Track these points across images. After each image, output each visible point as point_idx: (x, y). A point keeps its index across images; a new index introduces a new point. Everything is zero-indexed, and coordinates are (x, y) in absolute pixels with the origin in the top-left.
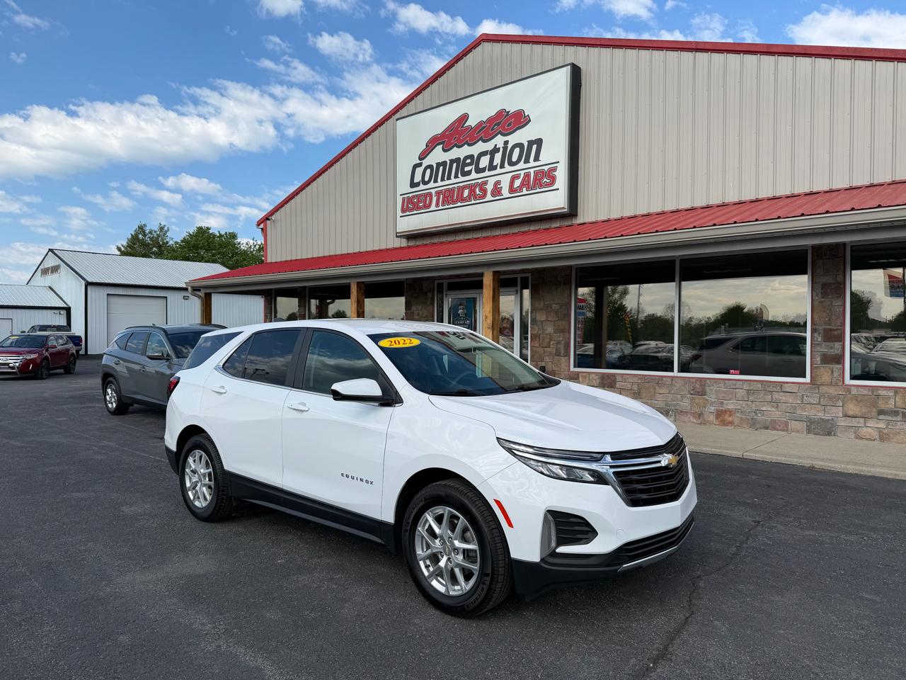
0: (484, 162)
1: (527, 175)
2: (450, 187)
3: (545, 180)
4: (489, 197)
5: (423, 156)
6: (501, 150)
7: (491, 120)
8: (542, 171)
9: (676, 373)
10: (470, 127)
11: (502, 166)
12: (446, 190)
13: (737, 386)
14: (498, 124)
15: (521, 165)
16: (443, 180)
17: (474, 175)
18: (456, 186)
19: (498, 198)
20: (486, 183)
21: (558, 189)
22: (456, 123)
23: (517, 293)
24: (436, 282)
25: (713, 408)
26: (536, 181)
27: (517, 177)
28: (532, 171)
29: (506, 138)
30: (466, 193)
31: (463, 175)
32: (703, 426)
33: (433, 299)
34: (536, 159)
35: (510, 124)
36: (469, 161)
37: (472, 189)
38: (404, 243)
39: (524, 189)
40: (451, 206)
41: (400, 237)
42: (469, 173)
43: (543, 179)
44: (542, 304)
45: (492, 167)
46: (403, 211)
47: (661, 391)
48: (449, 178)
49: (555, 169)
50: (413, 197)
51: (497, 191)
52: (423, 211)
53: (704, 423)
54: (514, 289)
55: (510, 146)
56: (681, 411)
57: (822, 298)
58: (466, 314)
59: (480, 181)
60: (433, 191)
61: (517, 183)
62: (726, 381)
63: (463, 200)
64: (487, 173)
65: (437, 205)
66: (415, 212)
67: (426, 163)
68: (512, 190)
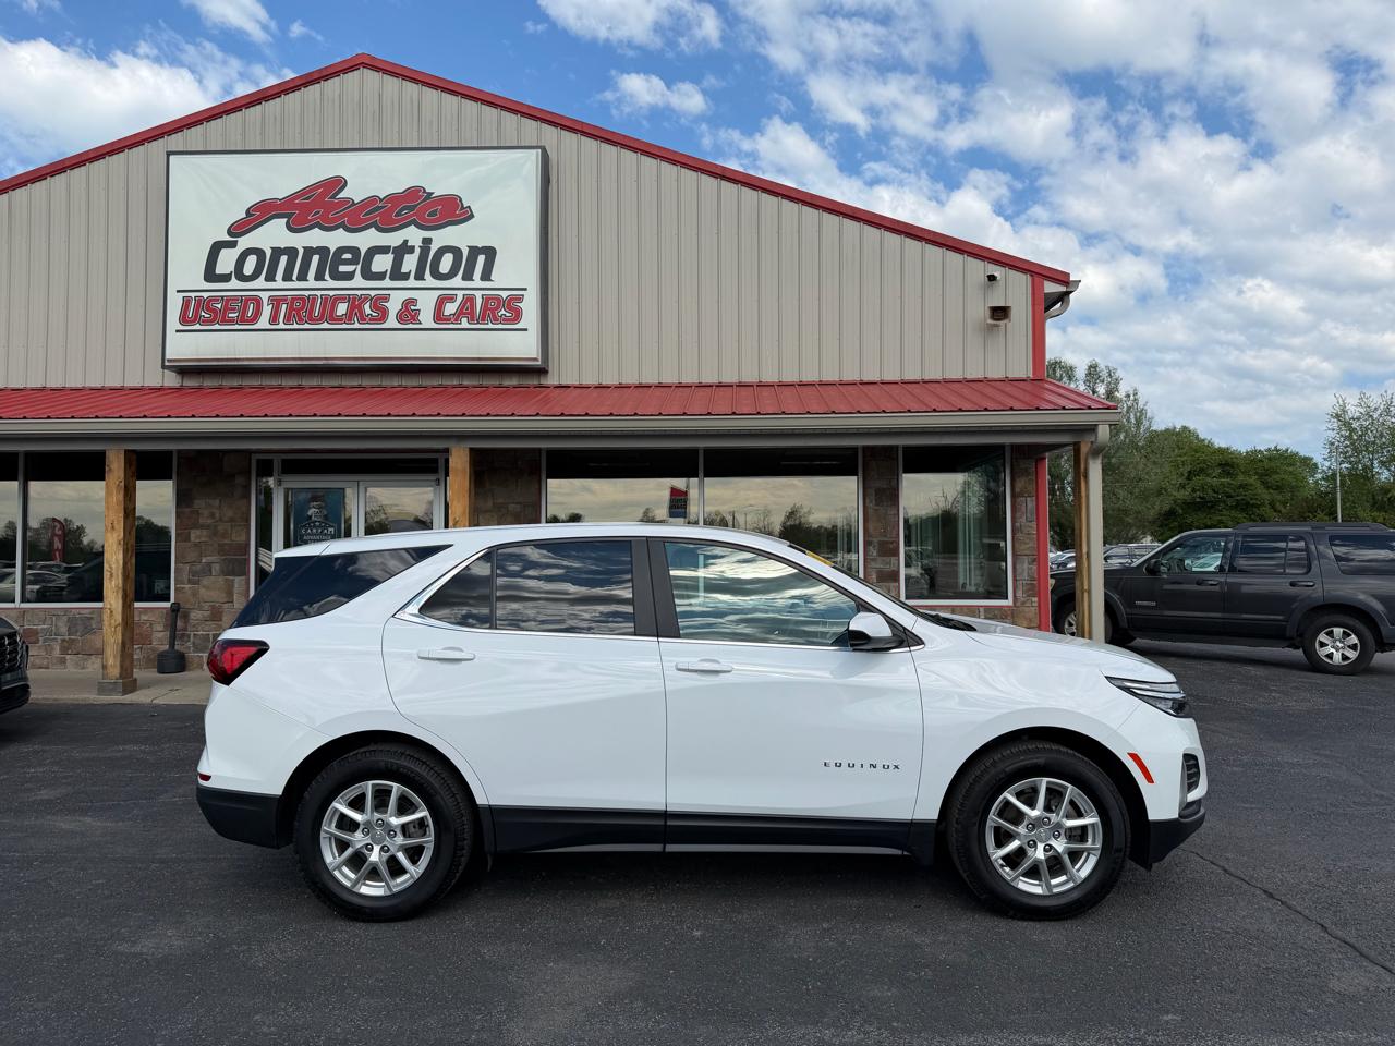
0: (382, 263)
1: (470, 300)
2: (307, 293)
3: (503, 312)
4: (392, 322)
5: (238, 229)
6: (418, 250)
7: (393, 199)
8: (498, 299)
10: (349, 202)
11: (420, 276)
12: (294, 298)
14: (411, 208)
15: (457, 281)
16: (287, 277)
17: (358, 281)
18: (319, 293)
19: (411, 326)
20: (386, 298)
21: (526, 330)
22: (319, 187)
23: (439, 484)
24: (255, 458)
26: (485, 311)
27: (452, 299)
28: (478, 294)
29: (427, 234)
30: (342, 309)
31: (334, 277)
33: (247, 488)
34: (486, 276)
35: (434, 213)
36: (347, 256)
37: (355, 305)
38: (172, 380)
39: (464, 320)
40: (307, 326)
41: (169, 368)
42: (349, 276)
43: (501, 311)
44: (490, 504)
45: (397, 274)
46: (184, 319)
48: (303, 277)
49: (520, 299)
50: (215, 299)
51: (408, 314)
52: (237, 327)
54: (433, 477)
55: (434, 248)
57: (877, 505)
58: (326, 517)
59: (373, 293)
60: (265, 296)
61: (450, 309)
63: (334, 319)
64: (387, 283)
65: (274, 319)
66: (217, 327)
67: (245, 242)
68: (439, 316)
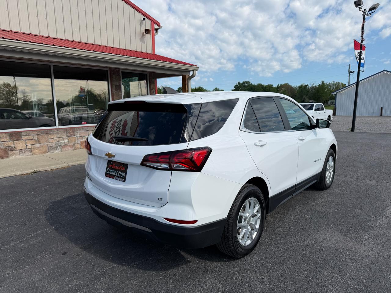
9: (57, 126)
13: (89, 129)
25: (79, 141)
32: (75, 151)
47: (52, 137)
53: (75, 149)
56: (64, 146)
62: (84, 128)
